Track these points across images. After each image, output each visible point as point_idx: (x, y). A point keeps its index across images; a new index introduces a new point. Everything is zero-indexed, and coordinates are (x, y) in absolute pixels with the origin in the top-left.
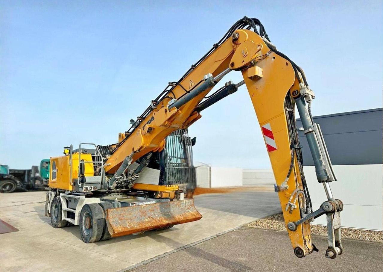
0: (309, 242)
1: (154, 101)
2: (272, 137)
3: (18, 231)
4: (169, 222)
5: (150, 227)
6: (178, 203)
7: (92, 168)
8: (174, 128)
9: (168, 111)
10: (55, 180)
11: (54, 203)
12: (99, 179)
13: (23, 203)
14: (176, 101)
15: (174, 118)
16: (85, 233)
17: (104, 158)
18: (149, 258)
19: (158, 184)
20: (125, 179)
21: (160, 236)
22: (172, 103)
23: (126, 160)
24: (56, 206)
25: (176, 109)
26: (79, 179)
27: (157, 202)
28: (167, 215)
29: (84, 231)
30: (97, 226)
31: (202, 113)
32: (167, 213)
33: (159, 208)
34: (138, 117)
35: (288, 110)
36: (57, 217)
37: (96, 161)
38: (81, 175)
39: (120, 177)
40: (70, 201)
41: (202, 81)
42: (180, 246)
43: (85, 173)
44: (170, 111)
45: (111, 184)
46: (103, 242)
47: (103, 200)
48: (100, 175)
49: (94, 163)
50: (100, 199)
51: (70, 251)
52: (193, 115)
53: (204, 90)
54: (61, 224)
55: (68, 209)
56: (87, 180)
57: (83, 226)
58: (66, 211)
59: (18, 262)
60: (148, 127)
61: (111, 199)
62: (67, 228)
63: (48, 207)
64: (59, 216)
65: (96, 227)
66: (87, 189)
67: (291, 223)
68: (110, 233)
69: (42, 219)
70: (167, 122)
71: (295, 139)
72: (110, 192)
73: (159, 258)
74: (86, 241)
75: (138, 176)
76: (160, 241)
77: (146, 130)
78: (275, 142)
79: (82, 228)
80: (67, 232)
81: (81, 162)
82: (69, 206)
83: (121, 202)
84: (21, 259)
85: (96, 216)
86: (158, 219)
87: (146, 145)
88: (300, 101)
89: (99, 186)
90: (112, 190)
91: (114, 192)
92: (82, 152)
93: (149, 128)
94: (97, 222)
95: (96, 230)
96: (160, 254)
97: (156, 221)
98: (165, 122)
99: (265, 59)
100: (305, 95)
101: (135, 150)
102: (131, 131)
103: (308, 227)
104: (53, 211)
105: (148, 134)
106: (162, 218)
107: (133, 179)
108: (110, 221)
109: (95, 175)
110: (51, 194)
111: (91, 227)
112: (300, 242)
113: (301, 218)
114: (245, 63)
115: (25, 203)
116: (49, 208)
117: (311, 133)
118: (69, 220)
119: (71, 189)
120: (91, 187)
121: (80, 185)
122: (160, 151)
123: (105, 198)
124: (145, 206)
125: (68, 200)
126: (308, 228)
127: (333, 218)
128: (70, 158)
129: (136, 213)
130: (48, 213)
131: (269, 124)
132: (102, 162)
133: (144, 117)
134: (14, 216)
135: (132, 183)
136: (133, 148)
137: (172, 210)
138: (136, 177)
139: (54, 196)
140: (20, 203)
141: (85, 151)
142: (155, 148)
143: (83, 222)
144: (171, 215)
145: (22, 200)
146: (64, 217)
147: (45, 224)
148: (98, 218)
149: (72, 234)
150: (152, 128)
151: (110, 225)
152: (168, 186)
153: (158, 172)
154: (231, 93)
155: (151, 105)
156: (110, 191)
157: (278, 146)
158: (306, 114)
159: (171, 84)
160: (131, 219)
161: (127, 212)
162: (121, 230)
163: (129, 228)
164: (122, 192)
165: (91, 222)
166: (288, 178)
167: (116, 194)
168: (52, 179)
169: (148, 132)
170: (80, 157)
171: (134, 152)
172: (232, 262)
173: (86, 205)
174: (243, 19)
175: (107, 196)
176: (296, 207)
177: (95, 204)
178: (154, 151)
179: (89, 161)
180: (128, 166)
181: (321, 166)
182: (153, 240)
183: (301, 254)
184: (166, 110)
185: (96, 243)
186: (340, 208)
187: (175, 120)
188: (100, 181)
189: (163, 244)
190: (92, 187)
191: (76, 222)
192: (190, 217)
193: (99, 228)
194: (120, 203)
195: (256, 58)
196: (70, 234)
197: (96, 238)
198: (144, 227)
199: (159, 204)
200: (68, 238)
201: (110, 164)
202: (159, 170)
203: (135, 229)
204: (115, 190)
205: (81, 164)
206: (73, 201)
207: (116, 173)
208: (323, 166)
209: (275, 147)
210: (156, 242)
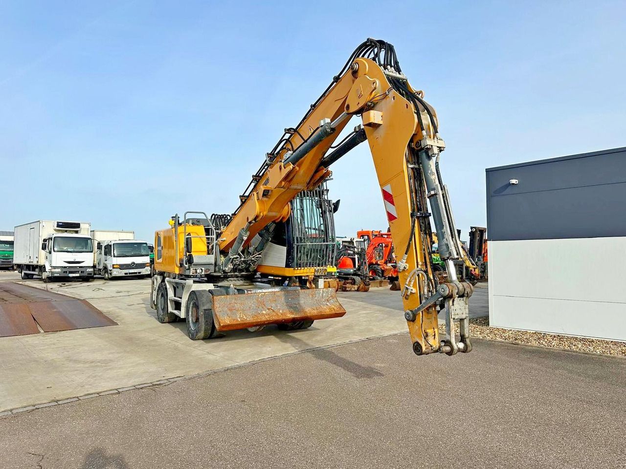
0: (435, 338)
1: (270, 154)
2: (392, 203)
3: (117, 324)
4: (295, 317)
5: (267, 321)
6: (312, 292)
7: (205, 244)
8: (296, 189)
9: (283, 167)
10: (160, 260)
11: (160, 291)
12: (211, 259)
13: (130, 294)
14: (292, 155)
15: (291, 177)
16: (192, 328)
17: (217, 231)
18: (260, 359)
19: (284, 267)
20: (242, 259)
21: (290, 336)
22: (287, 157)
23: (240, 234)
24: (162, 295)
25: (292, 165)
26: (185, 259)
27: (282, 290)
28: (293, 307)
29: (191, 324)
30: (205, 318)
31: (331, 168)
32: (295, 306)
33: (283, 298)
34: (253, 176)
35: (411, 166)
36: (163, 310)
37: (211, 235)
38: (188, 254)
39: (235, 256)
40: (178, 287)
41: (318, 128)
42: (309, 348)
43: (192, 250)
44: (285, 168)
45: (226, 266)
46: (213, 340)
47: (218, 287)
48: (213, 254)
49: (208, 239)
50: (214, 285)
51: (171, 348)
52: (319, 171)
53: (321, 140)
54: (169, 318)
55: (176, 298)
56: (196, 260)
57: (190, 319)
58: (173, 301)
59: (110, 355)
60: (263, 189)
61: (226, 285)
62: (176, 324)
63: (154, 296)
64: (165, 308)
65: (203, 319)
66: (196, 272)
67: (408, 311)
68: (216, 326)
69: (149, 313)
70: (283, 183)
71: (420, 204)
72: (226, 277)
73: (274, 359)
74: (193, 339)
75: (260, 256)
76: (286, 342)
77: (261, 193)
78: (396, 208)
79: (189, 321)
80: (174, 328)
81: (188, 237)
82: (177, 295)
83: (237, 289)
84: (114, 353)
85: (203, 306)
86: (281, 311)
87: (263, 214)
88: (424, 154)
89: (212, 268)
90: (229, 274)
91: (232, 276)
92: (192, 224)
93: (264, 191)
94: (205, 313)
95: (203, 324)
96: (277, 355)
97: (277, 314)
98: (281, 182)
99: (385, 100)
100: (426, 147)
101: (249, 221)
102: (247, 194)
103: (435, 318)
104: (159, 302)
105: (265, 199)
106: (286, 310)
107: (253, 259)
108: (216, 312)
109: (208, 254)
110: (157, 279)
111: (197, 320)
112: (420, 336)
113: (421, 303)
114: (360, 106)
115: (132, 293)
116: (154, 298)
117: (434, 196)
118: (176, 312)
119: (177, 271)
120: (201, 269)
121: (187, 266)
122: (285, 221)
123: (220, 284)
124: (263, 294)
125: (175, 286)
126: (433, 319)
127: (453, 305)
128: (176, 231)
129: (251, 303)
130: (154, 303)
131: (389, 185)
132: (214, 236)
133: (261, 175)
134: (116, 308)
135: (254, 265)
136: (248, 218)
137: (302, 302)
138: (258, 256)
139: (160, 281)
140: (126, 294)
141: (196, 222)
142: (276, 216)
143: (190, 313)
144: (299, 308)
145: (129, 290)
146: (171, 309)
147: (151, 318)
148: (205, 308)
149: (179, 330)
150: (269, 190)
151: (216, 315)
152: (296, 269)
153: (284, 249)
154: (362, 142)
155: (266, 161)
156: (226, 274)
157: (398, 215)
158: (429, 172)
159: (288, 131)
160: (243, 310)
161: (239, 301)
162: (229, 322)
163: (239, 320)
164: (242, 276)
165: (197, 313)
166: (407, 255)
167: (235, 279)
168: (158, 259)
169: (264, 195)
170: (185, 229)
171: (250, 223)
172: (364, 368)
173: (193, 291)
174: (366, 42)
175: (223, 282)
176: (414, 291)
177: (204, 291)
178: (277, 221)
179: (200, 236)
180: (244, 242)
181: (443, 239)
182: (278, 340)
183: (419, 351)
184: (280, 166)
185: (205, 341)
186: (466, 293)
187: (294, 179)
188: (213, 261)
189: (288, 345)
190: (203, 269)
191: (182, 314)
192: (328, 312)
193: (207, 321)
194: (236, 291)
195: (373, 98)
196: (178, 329)
197: (203, 334)
198: (259, 320)
199: (283, 292)
200: (173, 335)
201: (225, 239)
202: (286, 247)
203: (247, 322)
204: (232, 274)
205: (187, 238)
206: (180, 287)
207: (230, 251)
208: (445, 240)
209: (395, 215)
210: (280, 342)
